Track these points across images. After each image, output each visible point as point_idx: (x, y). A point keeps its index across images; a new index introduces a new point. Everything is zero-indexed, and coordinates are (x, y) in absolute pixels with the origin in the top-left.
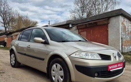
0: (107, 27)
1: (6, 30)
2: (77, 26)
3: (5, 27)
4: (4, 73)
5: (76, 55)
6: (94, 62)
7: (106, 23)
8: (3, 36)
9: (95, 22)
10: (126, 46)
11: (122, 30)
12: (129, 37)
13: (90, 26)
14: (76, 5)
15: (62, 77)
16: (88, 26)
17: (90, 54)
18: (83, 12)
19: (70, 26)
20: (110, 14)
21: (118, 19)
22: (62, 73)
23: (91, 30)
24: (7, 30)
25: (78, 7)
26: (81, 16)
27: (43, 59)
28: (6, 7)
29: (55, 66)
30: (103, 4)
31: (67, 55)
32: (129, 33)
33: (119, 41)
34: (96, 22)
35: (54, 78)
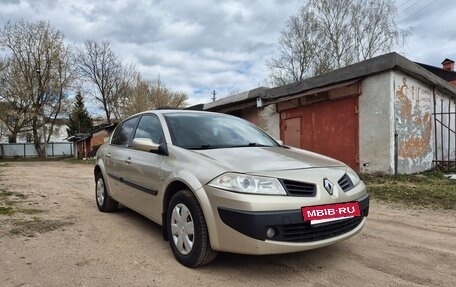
0: (356, 104)
1: (108, 117)
2: (277, 104)
3: (106, 109)
4: (71, 224)
5: (221, 181)
6: (268, 200)
7: (352, 92)
8: (100, 133)
9: (322, 93)
10: (411, 156)
11: (396, 112)
12: (419, 132)
13: (310, 103)
14: (285, 46)
15: (191, 238)
16: (304, 103)
17: (257, 181)
18: (304, 63)
19: (259, 104)
20: (362, 68)
21: (386, 83)
22: (190, 227)
23: (313, 115)
24: (112, 116)
25: (290, 52)
26: (299, 73)
27: (156, 193)
28: (108, 60)
29: (178, 210)
30: (359, 40)
31: (201, 182)
32: (419, 120)
33: (389, 141)
34: (327, 92)
35: (176, 239)
